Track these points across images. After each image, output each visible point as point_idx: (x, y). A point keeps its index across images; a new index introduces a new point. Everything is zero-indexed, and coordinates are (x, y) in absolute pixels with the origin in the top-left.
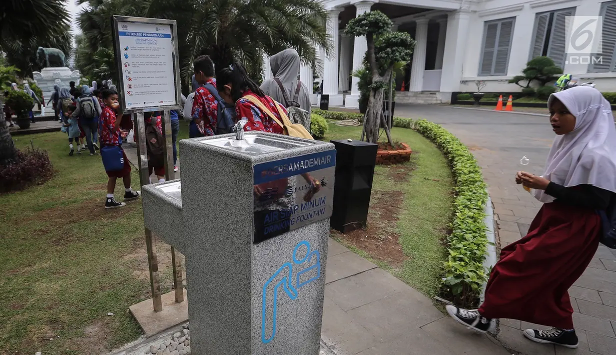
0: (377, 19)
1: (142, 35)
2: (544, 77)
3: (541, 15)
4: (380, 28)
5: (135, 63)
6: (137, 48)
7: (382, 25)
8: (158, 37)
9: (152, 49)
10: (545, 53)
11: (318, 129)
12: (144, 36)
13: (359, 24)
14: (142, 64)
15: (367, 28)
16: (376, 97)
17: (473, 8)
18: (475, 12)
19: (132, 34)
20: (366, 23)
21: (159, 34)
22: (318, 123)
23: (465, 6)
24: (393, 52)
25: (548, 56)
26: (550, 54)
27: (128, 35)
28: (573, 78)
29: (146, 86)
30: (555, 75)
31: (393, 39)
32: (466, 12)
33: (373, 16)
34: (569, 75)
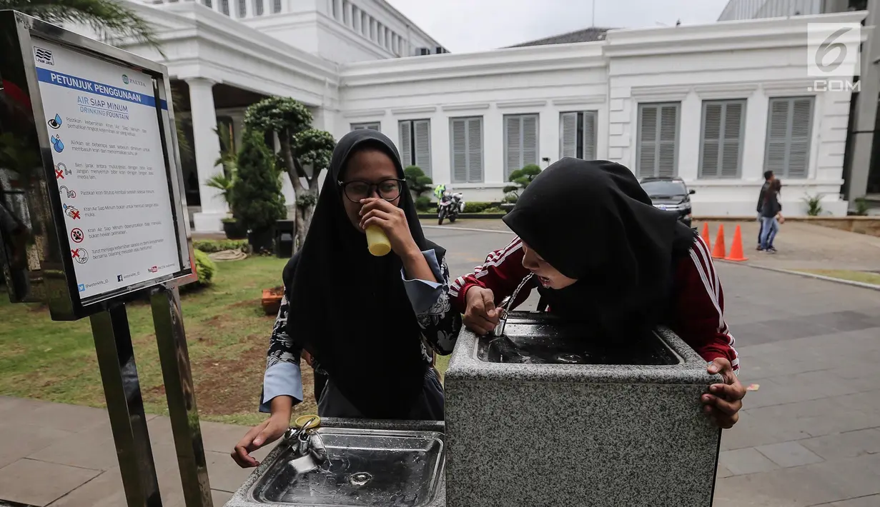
0: (294, 108)
1: (93, 88)
2: (418, 188)
3: (404, 123)
4: (299, 121)
5: (84, 168)
6: (83, 124)
7: (302, 118)
8: (130, 100)
9: (121, 129)
10: (414, 163)
11: (201, 271)
12: (98, 92)
13: (266, 112)
14: (102, 169)
15: (281, 120)
16: (306, 218)
17: (336, 106)
18: (338, 111)
19: (65, 81)
20: (280, 113)
21: (132, 93)
22: (199, 261)
23: (327, 104)
24: (319, 155)
25: (417, 165)
26: (419, 164)
27: (55, 82)
28: (447, 188)
29: (118, 231)
30: (427, 185)
31: (314, 138)
32: (330, 110)
33: (287, 104)
34: (443, 186)
